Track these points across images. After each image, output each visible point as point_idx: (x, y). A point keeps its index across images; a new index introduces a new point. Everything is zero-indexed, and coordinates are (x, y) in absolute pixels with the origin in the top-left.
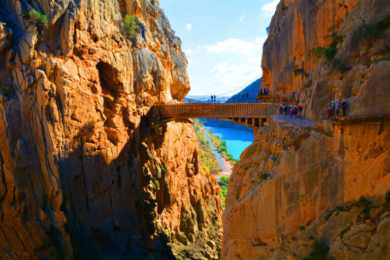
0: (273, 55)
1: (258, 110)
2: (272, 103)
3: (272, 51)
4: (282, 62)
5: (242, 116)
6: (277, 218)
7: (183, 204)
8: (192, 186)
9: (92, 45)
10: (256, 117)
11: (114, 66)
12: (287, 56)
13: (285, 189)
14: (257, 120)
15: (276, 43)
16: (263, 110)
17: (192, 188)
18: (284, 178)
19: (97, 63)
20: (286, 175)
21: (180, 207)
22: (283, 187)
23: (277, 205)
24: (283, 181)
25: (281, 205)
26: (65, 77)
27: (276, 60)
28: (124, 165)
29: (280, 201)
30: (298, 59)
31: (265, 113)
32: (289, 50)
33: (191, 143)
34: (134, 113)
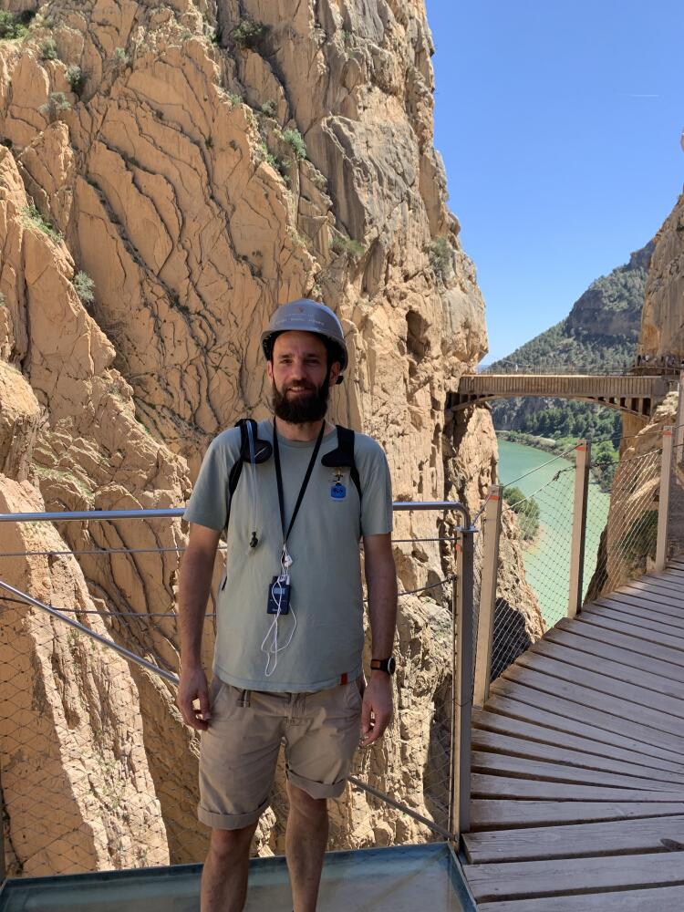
1: (638, 387)
2: (661, 377)
4: (679, 315)
5: (612, 395)
9: (404, 286)
10: (635, 396)
11: (424, 317)
14: (635, 401)
16: (646, 387)
19: (406, 312)
26: (378, 332)
28: (427, 461)
31: (649, 391)
33: (488, 441)
34: (439, 386)
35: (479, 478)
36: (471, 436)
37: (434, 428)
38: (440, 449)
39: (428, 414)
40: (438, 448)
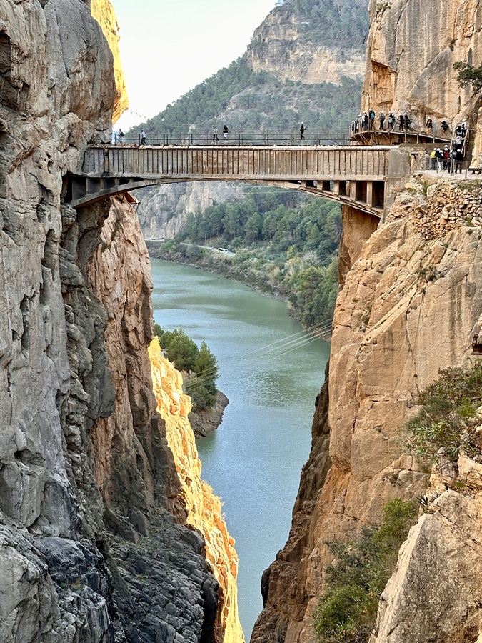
0: (401, 33)
1: (365, 163)
2: (397, 147)
3: (401, 25)
4: (422, 50)
5: (326, 177)
6: (453, 350)
7: (117, 427)
8: (135, 380)
10: (360, 178)
11: (16, 40)
12: (435, 35)
13: (468, 295)
14: (361, 185)
15: (410, 5)
16: (376, 163)
17: (137, 386)
18: (467, 275)
20: (470, 271)
21: (111, 435)
22: (464, 291)
23: (453, 326)
24: (464, 282)
25: (460, 325)
27: (408, 45)
28: (34, 296)
29: (459, 318)
30: (461, 45)
31: (381, 168)
32: (441, 21)
33: (134, 257)
34: (50, 164)
35: (123, 320)
36: (107, 250)
37: (43, 238)
38: (57, 274)
39: (33, 213)
40: (52, 272)
